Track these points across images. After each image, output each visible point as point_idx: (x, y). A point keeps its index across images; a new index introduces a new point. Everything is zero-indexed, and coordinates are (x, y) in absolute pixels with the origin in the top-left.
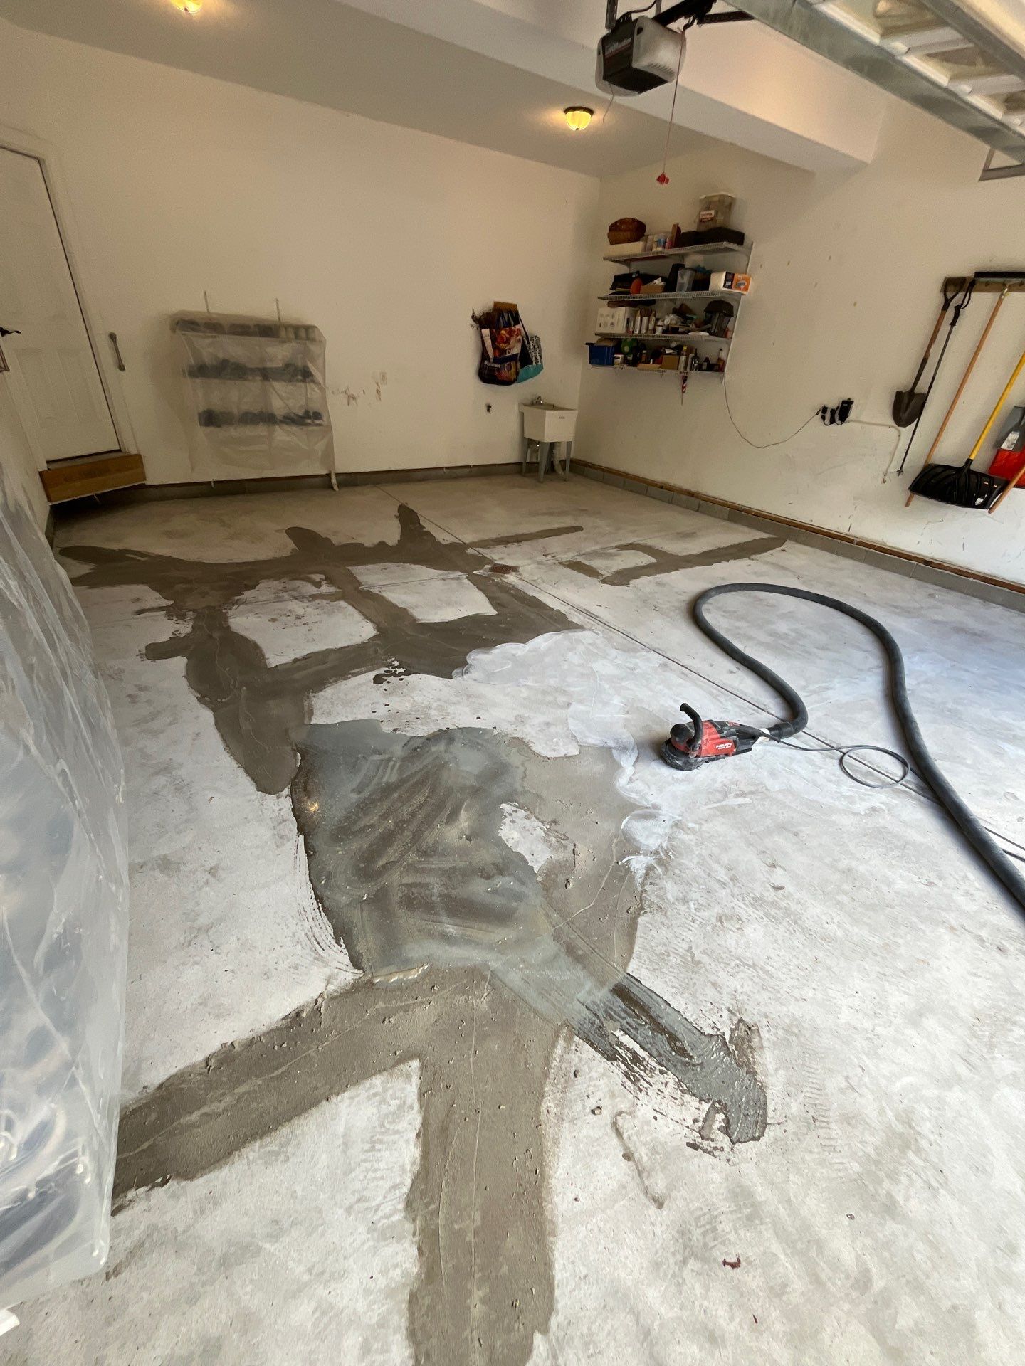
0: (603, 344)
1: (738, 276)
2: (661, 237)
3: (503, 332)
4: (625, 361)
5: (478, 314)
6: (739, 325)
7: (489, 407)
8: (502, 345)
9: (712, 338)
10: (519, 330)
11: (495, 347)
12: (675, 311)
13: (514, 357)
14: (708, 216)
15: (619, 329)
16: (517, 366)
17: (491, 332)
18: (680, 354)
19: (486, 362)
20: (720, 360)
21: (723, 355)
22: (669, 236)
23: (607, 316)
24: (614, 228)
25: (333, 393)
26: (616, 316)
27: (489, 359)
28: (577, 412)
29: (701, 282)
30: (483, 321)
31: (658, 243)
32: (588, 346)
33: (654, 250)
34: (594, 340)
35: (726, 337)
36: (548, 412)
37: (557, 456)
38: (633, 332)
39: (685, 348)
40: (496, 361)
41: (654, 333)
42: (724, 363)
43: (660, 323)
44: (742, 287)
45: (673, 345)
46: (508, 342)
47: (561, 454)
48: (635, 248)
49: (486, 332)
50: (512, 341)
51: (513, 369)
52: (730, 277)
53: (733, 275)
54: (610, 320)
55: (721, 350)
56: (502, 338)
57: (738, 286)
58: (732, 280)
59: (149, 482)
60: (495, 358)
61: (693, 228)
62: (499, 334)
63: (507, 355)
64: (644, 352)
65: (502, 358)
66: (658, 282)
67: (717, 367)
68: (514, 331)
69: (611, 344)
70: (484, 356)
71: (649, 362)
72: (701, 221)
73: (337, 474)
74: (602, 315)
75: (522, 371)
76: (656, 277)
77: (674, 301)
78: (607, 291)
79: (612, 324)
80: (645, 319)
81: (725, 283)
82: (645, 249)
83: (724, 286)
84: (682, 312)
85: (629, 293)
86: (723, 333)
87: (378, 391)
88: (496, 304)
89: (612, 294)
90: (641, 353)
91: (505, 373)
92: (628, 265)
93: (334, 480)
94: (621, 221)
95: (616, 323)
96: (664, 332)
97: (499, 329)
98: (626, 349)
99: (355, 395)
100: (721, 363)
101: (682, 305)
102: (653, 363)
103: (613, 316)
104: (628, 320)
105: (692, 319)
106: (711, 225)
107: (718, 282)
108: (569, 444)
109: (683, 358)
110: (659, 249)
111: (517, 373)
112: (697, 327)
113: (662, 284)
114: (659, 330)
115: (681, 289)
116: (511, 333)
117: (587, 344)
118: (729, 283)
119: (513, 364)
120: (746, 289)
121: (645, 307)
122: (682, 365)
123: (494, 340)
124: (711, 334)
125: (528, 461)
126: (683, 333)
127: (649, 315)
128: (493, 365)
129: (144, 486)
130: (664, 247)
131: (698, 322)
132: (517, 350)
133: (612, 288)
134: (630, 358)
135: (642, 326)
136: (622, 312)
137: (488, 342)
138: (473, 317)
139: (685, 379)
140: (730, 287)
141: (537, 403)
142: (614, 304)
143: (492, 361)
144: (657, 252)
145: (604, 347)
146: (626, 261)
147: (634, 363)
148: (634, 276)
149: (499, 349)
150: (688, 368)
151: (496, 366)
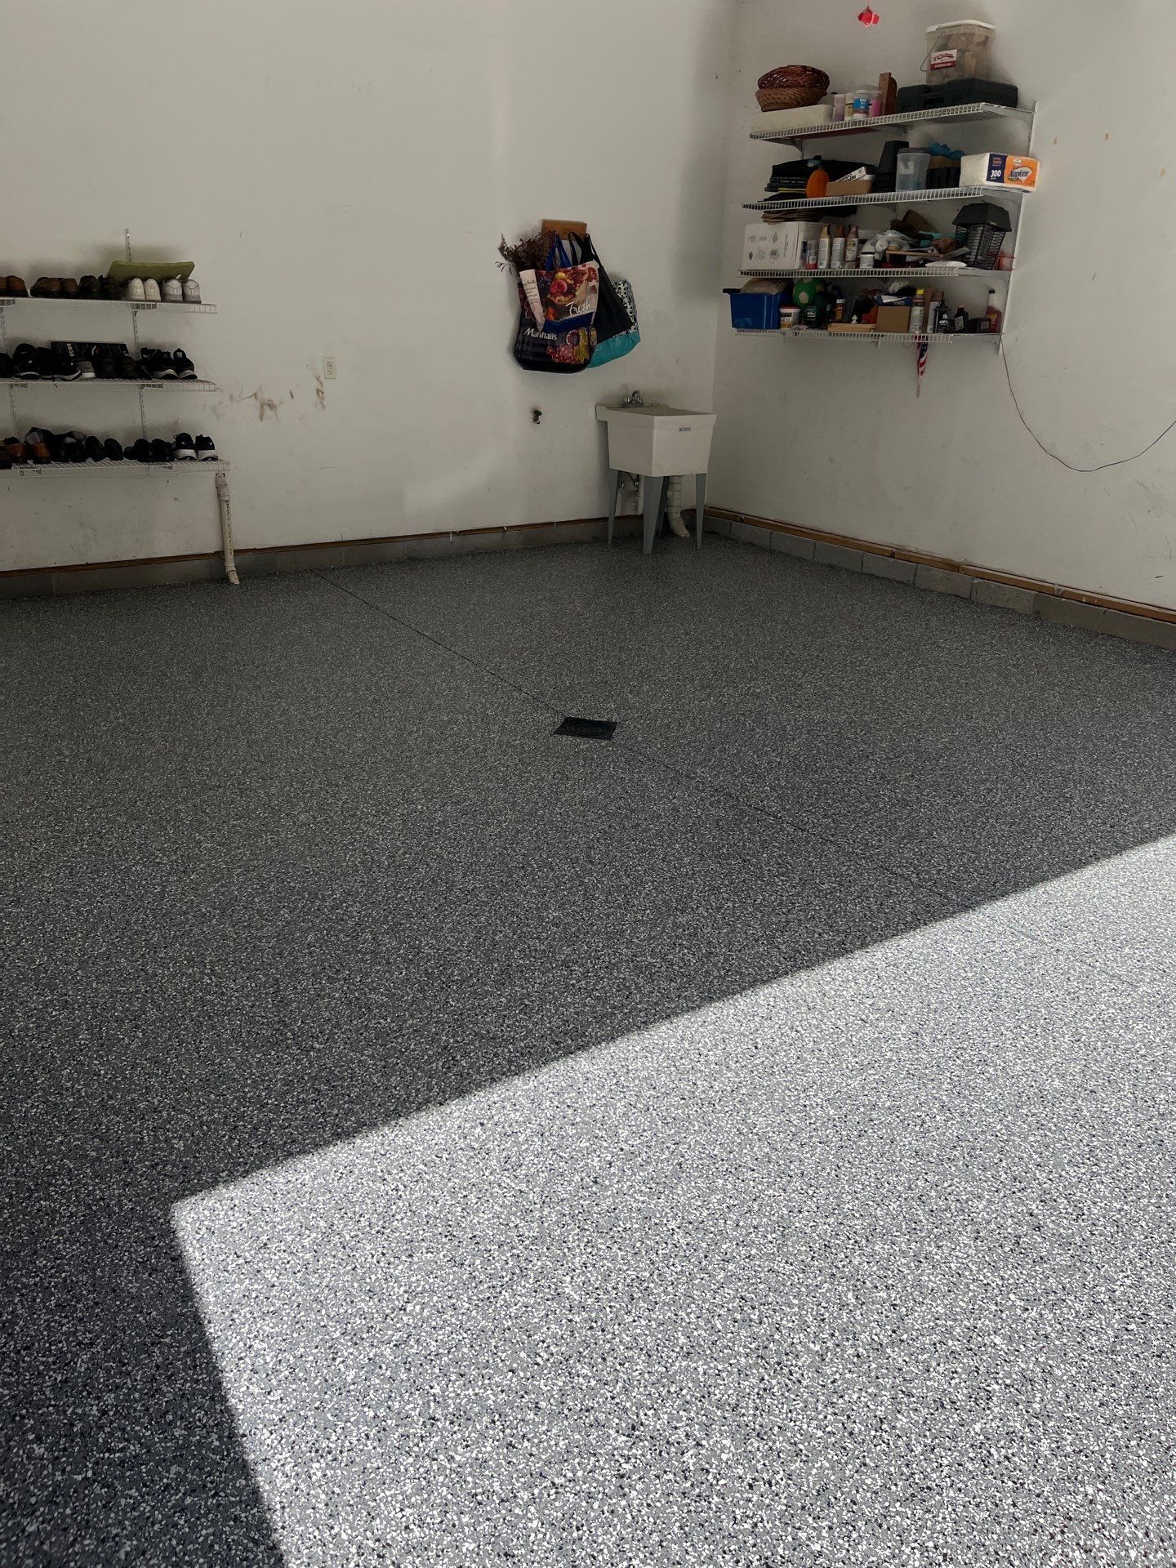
0: (759, 290)
1: (1014, 161)
2: (860, 94)
3: (561, 275)
4: (802, 319)
5: (512, 243)
6: (1019, 244)
7: (537, 414)
8: (561, 299)
9: (971, 271)
10: (590, 269)
11: (546, 303)
12: (896, 226)
13: (584, 321)
14: (947, 59)
15: (789, 261)
16: (589, 336)
17: (538, 275)
18: (910, 304)
19: (529, 331)
20: (991, 310)
21: (995, 301)
22: (875, 93)
23: (764, 238)
24: (768, 82)
25: (231, 397)
26: (781, 239)
27: (534, 325)
28: (712, 419)
29: (944, 173)
30: (521, 257)
31: (855, 107)
32: (728, 296)
33: (847, 119)
34: (740, 283)
35: (999, 267)
36: (657, 419)
37: (676, 503)
38: (815, 266)
39: (920, 292)
40: (549, 327)
41: (858, 266)
42: (999, 315)
43: (867, 248)
44: (1023, 178)
45: (896, 287)
46: (571, 292)
47: (683, 499)
48: (812, 117)
49: (528, 275)
50: (580, 290)
51: (583, 342)
52: (998, 164)
53: (1004, 159)
54: (768, 246)
55: (992, 292)
56: (560, 286)
57: (1015, 177)
58: (1002, 168)
60: (548, 323)
61: (919, 78)
62: (553, 279)
63: (572, 316)
64: (839, 301)
65: (562, 325)
66: (861, 174)
67: (985, 323)
68: (583, 273)
69: (774, 291)
70: (525, 319)
71: (850, 321)
72: (933, 67)
73: (237, 552)
74: (753, 238)
75: (599, 348)
76: (856, 166)
77: (893, 207)
78: (761, 194)
79: (774, 253)
80: (839, 242)
81: (990, 173)
82: (830, 116)
83: (989, 179)
84: (910, 225)
85: (805, 196)
86: (993, 260)
87: (318, 391)
88: (545, 223)
89: (771, 199)
90: (834, 305)
91: (565, 351)
92: (801, 148)
93: (231, 565)
94: (783, 71)
95: (781, 252)
96: (877, 264)
97: (552, 270)
98: (803, 297)
99: (276, 402)
100: (993, 317)
101: (909, 212)
102: (859, 321)
103: (775, 239)
104: (805, 244)
105: (930, 238)
106: (953, 75)
107: (976, 172)
108: (700, 478)
109: (917, 311)
110: (859, 117)
111: (591, 349)
112: (940, 251)
113: (867, 177)
114: (866, 263)
115: (904, 187)
116: (577, 277)
117: (725, 291)
118: (996, 173)
119: (582, 333)
120: (1031, 182)
121: (839, 219)
122: (916, 324)
123: (543, 291)
124: (969, 264)
125: (617, 515)
126: (916, 264)
127: (844, 235)
128: (543, 335)
130: (866, 112)
131: (942, 245)
132: (588, 304)
133: (770, 188)
134: (811, 314)
135: (832, 255)
136: (794, 232)
137: (534, 294)
138: (502, 249)
139: (923, 348)
140: (1000, 179)
141: (633, 402)
142: (776, 216)
143: (540, 328)
144: (855, 123)
145: (759, 296)
146: (794, 140)
147: (821, 322)
148: (810, 165)
149: (553, 304)
150: (930, 327)
151: (550, 337)
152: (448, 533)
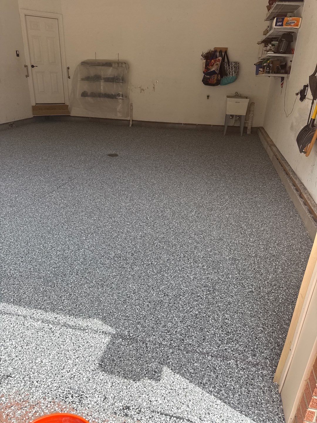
1: (288, 19)
3: (213, 61)
5: (205, 53)
7: (208, 96)
17: (207, 61)
19: (205, 75)
25: (135, 87)
30: (205, 56)
46: (213, 65)
49: (204, 61)
52: (279, 20)
53: (284, 19)
55: (291, 61)
58: (282, 22)
59: (72, 115)
62: (210, 62)
68: (217, 60)
73: (133, 121)
75: (222, 81)
83: (276, 25)
86: (290, 50)
87: (154, 87)
88: (215, 48)
93: (131, 123)
97: (211, 60)
99: (144, 89)
108: (245, 116)
117: (254, 64)
118: (279, 23)
119: (216, 76)
120: (297, 25)
123: (207, 65)
129: (69, 116)
138: (202, 54)
139: (282, 80)
140: (282, 25)
151: (208, 77)
152: (182, 123)
